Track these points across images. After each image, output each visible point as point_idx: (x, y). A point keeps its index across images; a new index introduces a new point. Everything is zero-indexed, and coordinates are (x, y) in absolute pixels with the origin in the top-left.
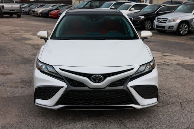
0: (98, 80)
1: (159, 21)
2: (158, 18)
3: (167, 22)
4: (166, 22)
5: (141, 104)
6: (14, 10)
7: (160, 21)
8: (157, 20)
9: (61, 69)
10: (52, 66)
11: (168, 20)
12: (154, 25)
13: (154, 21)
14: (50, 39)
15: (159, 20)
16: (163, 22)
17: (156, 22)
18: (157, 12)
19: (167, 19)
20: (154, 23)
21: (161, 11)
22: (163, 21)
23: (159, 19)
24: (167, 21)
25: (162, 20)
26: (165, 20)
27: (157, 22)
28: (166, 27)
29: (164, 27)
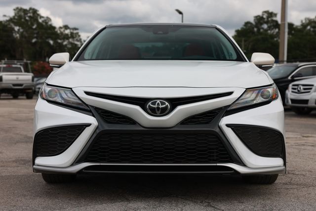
0: (160, 111)
1: (296, 91)
2: (294, 85)
3: (312, 91)
4: (309, 92)
5: (249, 165)
6: (21, 85)
7: (298, 91)
8: (293, 89)
9: (87, 93)
10: (71, 88)
11: (314, 88)
12: (287, 99)
13: (287, 92)
14: (74, 61)
15: (295, 89)
16: (303, 91)
17: (290, 92)
18: (293, 77)
19: (312, 85)
20: (287, 95)
21: (301, 74)
22: (304, 89)
23: (296, 87)
24: (311, 89)
25: (302, 87)
26: (308, 88)
27: (293, 92)
28: (309, 102)
29: (306, 101)
